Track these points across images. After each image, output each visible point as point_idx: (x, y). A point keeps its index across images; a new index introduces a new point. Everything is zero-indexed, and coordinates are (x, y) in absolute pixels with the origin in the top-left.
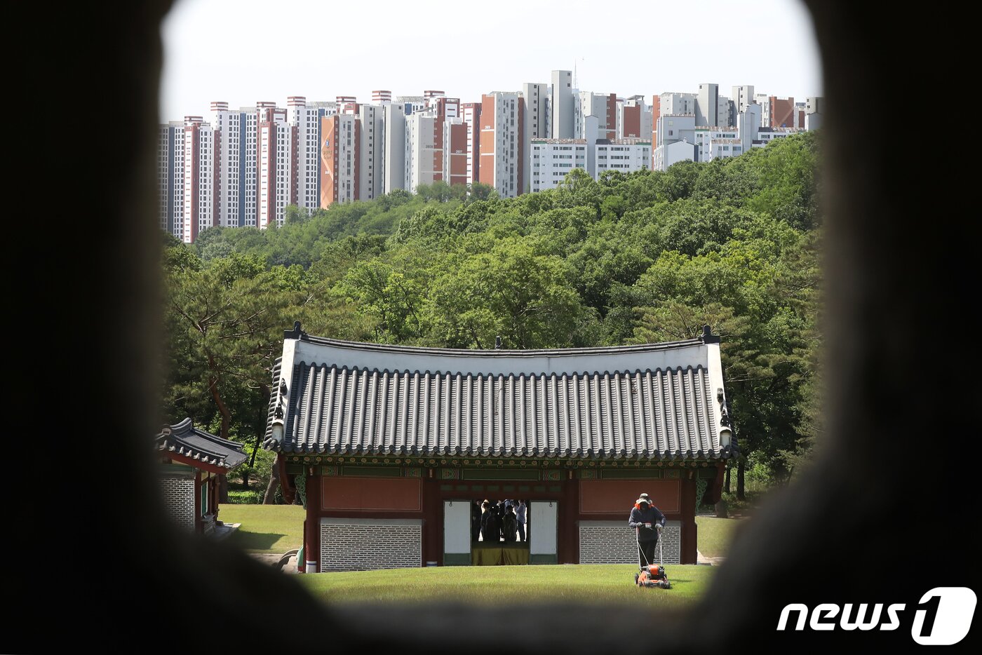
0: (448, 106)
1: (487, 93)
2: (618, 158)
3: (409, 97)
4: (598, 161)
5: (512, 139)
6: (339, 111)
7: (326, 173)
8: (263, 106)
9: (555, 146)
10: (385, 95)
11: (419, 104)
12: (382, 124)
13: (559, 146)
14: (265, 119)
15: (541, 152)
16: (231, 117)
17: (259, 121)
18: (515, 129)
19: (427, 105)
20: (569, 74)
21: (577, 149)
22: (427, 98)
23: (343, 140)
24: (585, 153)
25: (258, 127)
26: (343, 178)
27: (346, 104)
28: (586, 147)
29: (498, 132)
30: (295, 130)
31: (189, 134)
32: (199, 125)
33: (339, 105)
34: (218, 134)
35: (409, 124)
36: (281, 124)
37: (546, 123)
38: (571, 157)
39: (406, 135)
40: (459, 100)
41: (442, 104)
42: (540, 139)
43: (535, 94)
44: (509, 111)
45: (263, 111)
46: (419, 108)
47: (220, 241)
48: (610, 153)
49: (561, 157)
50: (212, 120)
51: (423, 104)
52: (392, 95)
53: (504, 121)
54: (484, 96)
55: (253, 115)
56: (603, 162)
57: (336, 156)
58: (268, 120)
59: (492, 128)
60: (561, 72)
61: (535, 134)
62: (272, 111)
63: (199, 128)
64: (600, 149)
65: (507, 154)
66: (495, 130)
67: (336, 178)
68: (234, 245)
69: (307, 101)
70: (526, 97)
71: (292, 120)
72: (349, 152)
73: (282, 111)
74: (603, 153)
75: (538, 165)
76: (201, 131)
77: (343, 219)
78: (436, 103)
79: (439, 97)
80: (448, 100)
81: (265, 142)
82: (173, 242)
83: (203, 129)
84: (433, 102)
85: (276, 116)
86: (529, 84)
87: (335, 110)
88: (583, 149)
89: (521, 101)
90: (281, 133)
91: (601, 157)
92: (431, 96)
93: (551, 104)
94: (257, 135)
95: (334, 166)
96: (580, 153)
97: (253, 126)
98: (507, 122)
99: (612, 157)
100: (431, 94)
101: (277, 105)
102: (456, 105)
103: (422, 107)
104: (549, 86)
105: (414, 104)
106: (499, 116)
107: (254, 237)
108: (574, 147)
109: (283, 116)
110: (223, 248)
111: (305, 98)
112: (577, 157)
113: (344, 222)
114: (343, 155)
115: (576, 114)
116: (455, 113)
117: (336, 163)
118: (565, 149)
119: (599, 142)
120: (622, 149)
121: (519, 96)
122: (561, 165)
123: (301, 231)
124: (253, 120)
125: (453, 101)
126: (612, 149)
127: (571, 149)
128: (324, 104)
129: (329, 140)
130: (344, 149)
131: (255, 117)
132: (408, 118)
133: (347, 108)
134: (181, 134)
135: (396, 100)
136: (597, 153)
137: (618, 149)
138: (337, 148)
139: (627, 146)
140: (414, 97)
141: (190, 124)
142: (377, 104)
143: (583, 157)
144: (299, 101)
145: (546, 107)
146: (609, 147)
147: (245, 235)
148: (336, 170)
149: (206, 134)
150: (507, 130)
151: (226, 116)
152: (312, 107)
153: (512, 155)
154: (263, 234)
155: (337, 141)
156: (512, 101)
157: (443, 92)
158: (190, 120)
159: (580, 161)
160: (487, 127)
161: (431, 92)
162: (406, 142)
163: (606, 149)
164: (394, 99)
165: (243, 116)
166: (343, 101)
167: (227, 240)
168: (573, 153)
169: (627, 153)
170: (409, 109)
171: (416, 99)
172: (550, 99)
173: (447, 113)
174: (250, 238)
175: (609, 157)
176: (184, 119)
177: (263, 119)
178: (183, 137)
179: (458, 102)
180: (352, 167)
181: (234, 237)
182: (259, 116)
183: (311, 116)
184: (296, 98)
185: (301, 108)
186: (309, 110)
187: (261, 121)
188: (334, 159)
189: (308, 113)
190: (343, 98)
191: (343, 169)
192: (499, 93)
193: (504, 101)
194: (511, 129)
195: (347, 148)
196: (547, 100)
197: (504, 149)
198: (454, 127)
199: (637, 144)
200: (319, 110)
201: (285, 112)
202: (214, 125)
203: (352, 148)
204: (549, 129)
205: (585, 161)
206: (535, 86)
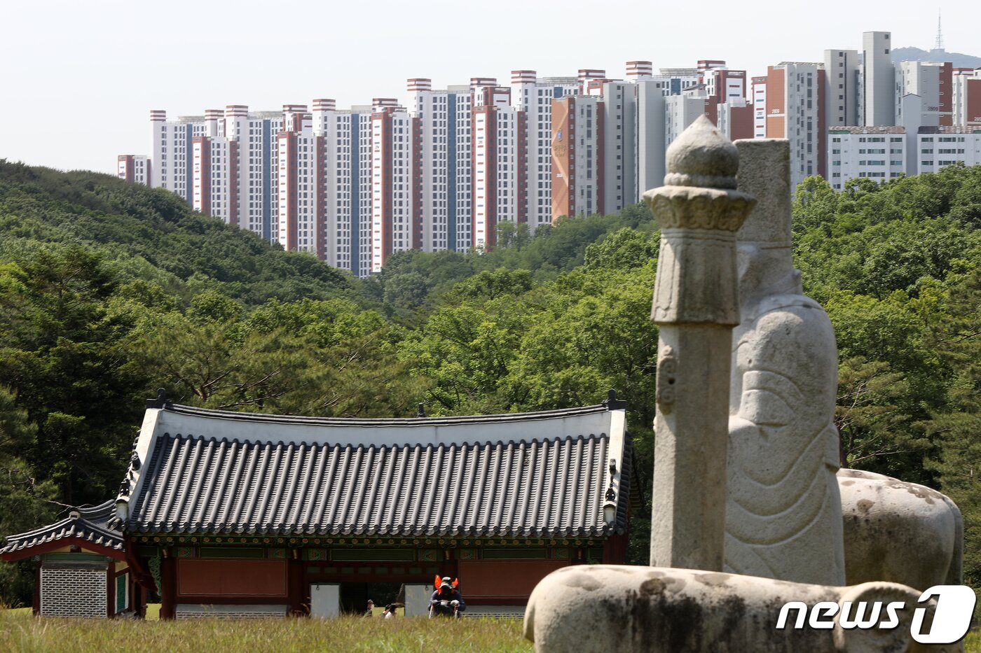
0: (729, 81)
1: (775, 64)
2: (949, 151)
3: (676, 70)
4: (920, 157)
5: (810, 126)
6: (581, 89)
7: (559, 176)
8: (479, 84)
9: (862, 136)
10: (643, 67)
11: (691, 79)
12: (634, 108)
13: (867, 136)
14: (482, 101)
15: (842, 146)
16: (435, 100)
17: (473, 105)
18: (813, 113)
19: (701, 81)
20: (887, 36)
21: (892, 140)
22: (702, 70)
23: (580, 132)
24: (903, 146)
25: (473, 113)
26: (581, 182)
27: (592, 80)
28: (904, 137)
29: (790, 118)
30: (522, 117)
31: (378, 123)
32: (392, 110)
33: (582, 82)
34: (417, 123)
35: (670, 108)
36: (502, 109)
37: (857, 105)
38: (883, 151)
39: (667, 122)
40: (745, 72)
41: (722, 78)
42: (847, 128)
43: (841, 65)
44: (804, 89)
45: (479, 91)
46: (691, 85)
47: (408, 271)
48: (937, 145)
49: (870, 151)
50: (409, 103)
51: (696, 80)
52: (653, 66)
53: (799, 103)
54: (770, 68)
55: (466, 96)
56: (927, 157)
57: (572, 152)
58: (486, 102)
59: (782, 111)
60: (876, 34)
61: (841, 119)
62: (491, 90)
63: (390, 115)
64: (924, 140)
65: (802, 148)
66: (785, 115)
67: (572, 182)
68: (427, 275)
69: (538, 76)
70: (828, 68)
71: (517, 103)
72: (589, 146)
73: (505, 90)
74: (927, 146)
75: (839, 163)
76: (394, 118)
77: (575, 240)
78: (713, 77)
79: (718, 69)
80: (730, 73)
81: (481, 134)
82: (328, 275)
83: (397, 116)
84: (709, 76)
85: (496, 97)
86: (832, 51)
87: (577, 88)
88: (899, 140)
89: (822, 74)
90: (502, 121)
91: (925, 151)
92: (707, 68)
93: (862, 78)
94: (472, 123)
95: (569, 167)
96: (896, 145)
97: (465, 112)
98: (802, 103)
99: (941, 151)
100: (707, 65)
101: (498, 82)
102: (742, 79)
103: (694, 83)
104: (860, 52)
105: (683, 79)
106: (791, 96)
107: (455, 264)
108: (887, 137)
109: (505, 97)
110: (413, 280)
111: (535, 73)
112: (892, 151)
113: (576, 243)
114: (580, 151)
115: (897, 91)
116: (739, 91)
117: (572, 162)
118: (876, 140)
119: (922, 130)
120: (954, 140)
121: (819, 68)
122: (870, 163)
123: (517, 256)
124: (466, 103)
125: (737, 74)
126: (940, 140)
127: (883, 140)
128: (562, 80)
129: (561, 131)
130: (582, 143)
131: (468, 99)
132: (670, 99)
133: (591, 86)
134: (368, 123)
135: (659, 73)
136: (920, 146)
137: (949, 140)
138: (572, 142)
139: (961, 136)
140: (684, 70)
141: (379, 110)
142: (632, 79)
143: (900, 151)
144: (527, 76)
145: (856, 83)
146: (936, 136)
147: (443, 262)
148: (571, 173)
149: (401, 122)
150: (802, 115)
151: (428, 97)
152: (545, 85)
153: (810, 150)
154: (468, 261)
155: (572, 132)
156: (810, 74)
157: (722, 62)
158: (380, 104)
159: (896, 157)
160: (775, 111)
161: (707, 62)
162: (667, 132)
163: (932, 139)
164: (656, 72)
165: (452, 98)
166: (587, 76)
167: (419, 270)
168: (886, 146)
169: (961, 145)
170: (676, 87)
171: (687, 72)
172: (862, 71)
173: (729, 91)
174: (449, 266)
175: (936, 151)
176: (371, 103)
177: (479, 102)
178: (371, 127)
179: (743, 75)
180: (594, 168)
181: (428, 266)
182: (473, 97)
183: (544, 97)
184: (524, 72)
185: (529, 86)
186: (541, 88)
187: (476, 105)
188: (569, 157)
189: (540, 93)
190: (588, 71)
191: (581, 171)
192: (790, 64)
193: (798, 75)
194: (807, 113)
195: (587, 142)
196: (857, 72)
197: (798, 141)
198: (735, 111)
199: (975, 132)
200: (555, 89)
201: (508, 92)
202: (412, 111)
203: (593, 141)
204: (861, 112)
205: (903, 157)
206: (841, 54)
